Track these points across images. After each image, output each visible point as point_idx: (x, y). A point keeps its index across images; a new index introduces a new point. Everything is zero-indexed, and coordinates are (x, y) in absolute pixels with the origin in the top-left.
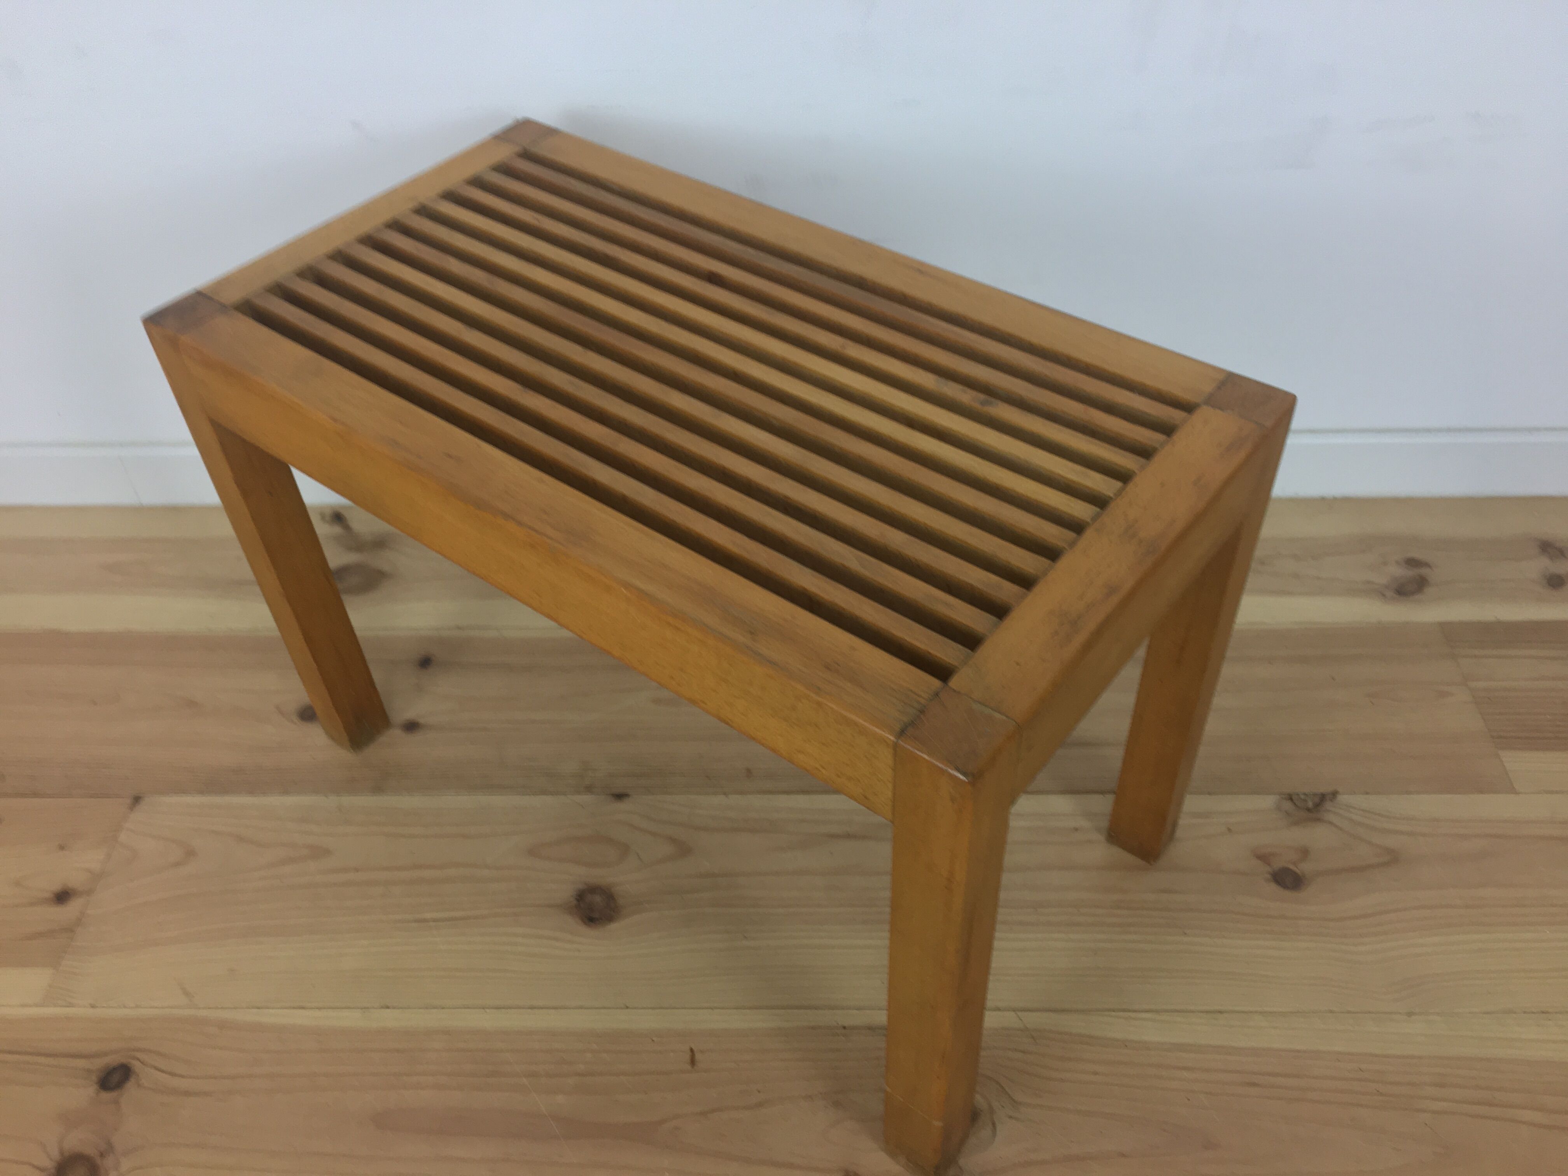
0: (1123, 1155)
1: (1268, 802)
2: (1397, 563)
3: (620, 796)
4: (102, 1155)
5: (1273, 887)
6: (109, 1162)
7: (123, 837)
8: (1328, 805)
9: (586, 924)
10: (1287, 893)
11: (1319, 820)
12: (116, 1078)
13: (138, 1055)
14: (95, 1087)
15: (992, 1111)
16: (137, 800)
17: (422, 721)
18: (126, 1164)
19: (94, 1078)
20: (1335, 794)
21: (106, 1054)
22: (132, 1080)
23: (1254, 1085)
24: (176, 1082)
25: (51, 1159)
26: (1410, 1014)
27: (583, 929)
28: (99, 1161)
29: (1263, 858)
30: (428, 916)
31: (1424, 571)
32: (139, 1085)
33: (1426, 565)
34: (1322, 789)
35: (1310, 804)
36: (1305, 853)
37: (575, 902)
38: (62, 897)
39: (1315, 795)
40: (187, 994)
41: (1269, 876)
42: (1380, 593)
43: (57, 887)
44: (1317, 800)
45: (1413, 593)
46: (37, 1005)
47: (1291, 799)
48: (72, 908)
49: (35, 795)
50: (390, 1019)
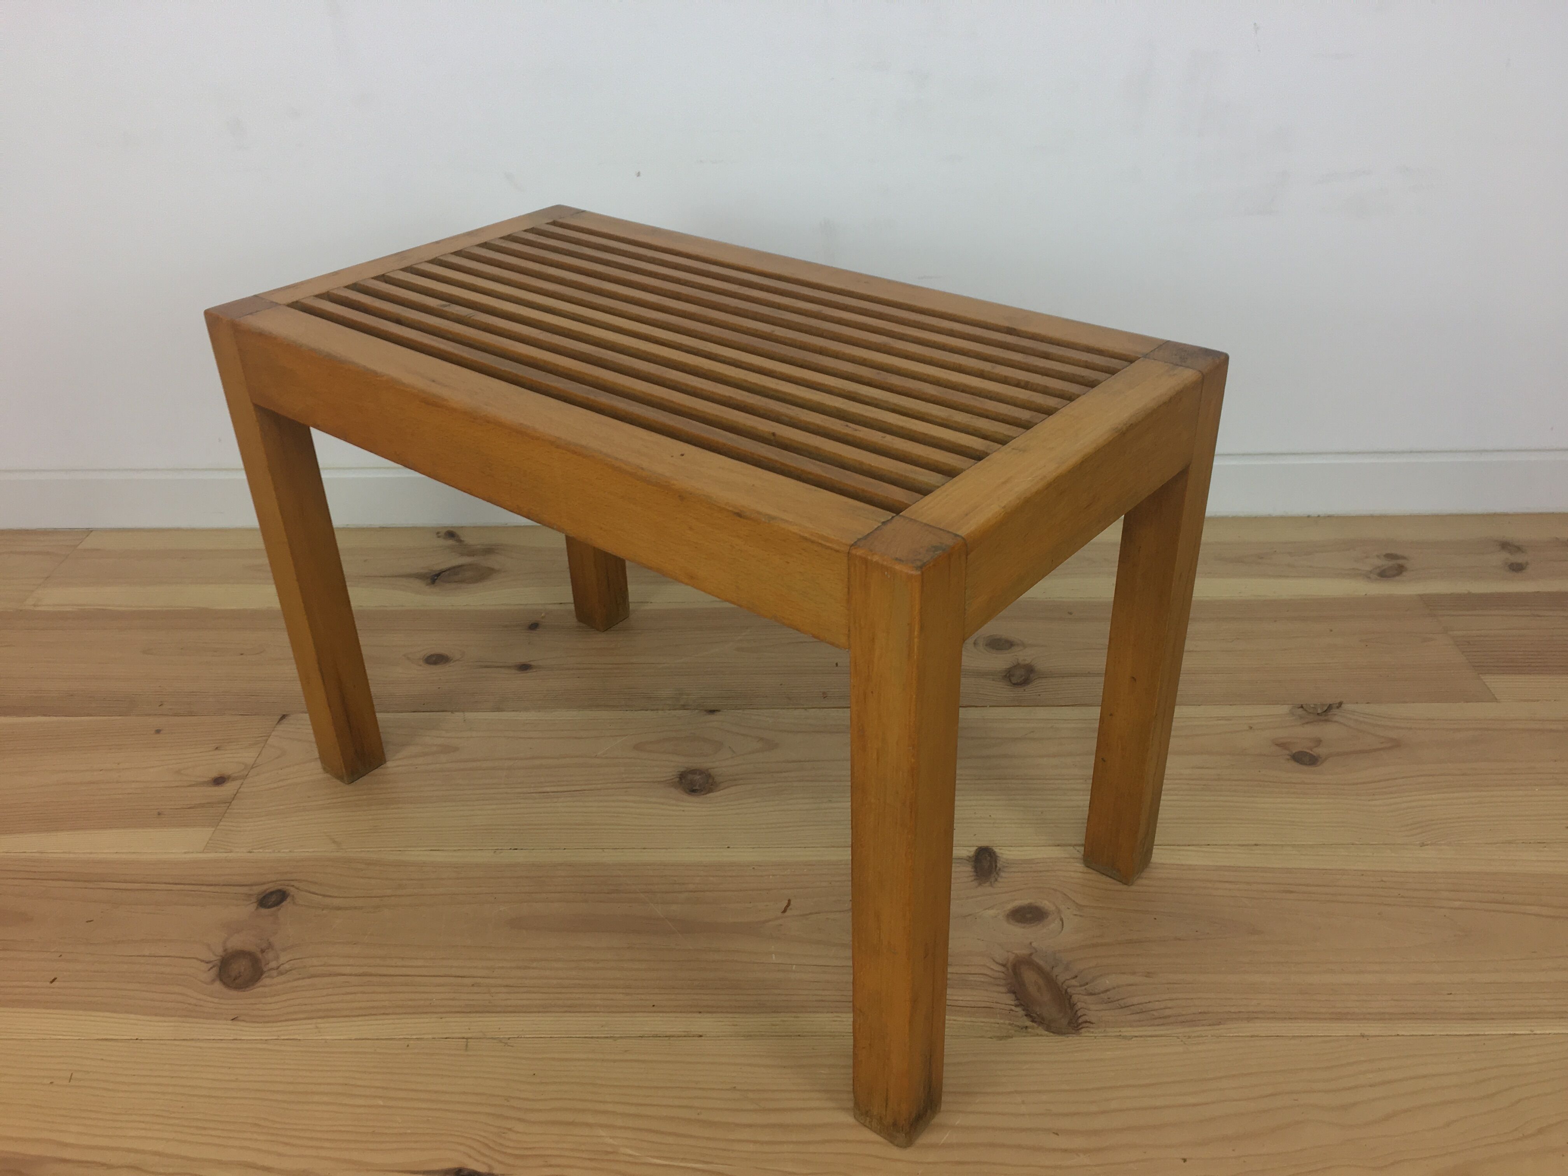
0: (1180, 939)
1: (1284, 709)
2: (1378, 556)
3: (712, 712)
4: (263, 951)
5: (1293, 765)
6: (270, 955)
7: (270, 741)
8: (1335, 711)
9: (689, 794)
10: (1305, 768)
11: (1326, 721)
12: (273, 899)
13: (292, 883)
14: (255, 905)
15: (1059, 911)
16: (284, 717)
17: (532, 663)
18: (283, 958)
19: (254, 900)
20: (1340, 704)
21: (264, 884)
22: (289, 900)
23: (1291, 892)
24: (328, 901)
25: (216, 955)
26: (1422, 845)
27: (686, 797)
28: (260, 955)
29: (1282, 745)
30: (548, 789)
31: (1401, 562)
32: (294, 903)
33: (1404, 558)
34: (1329, 701)
35: (1319, 711)
36: (1318, 742)
37: (678, 779)
38: (219, 781)
39: (1323, 705)
40: (335, 842)
41: (1289, 757)
42: (1367, 576)
43: (215, 774)
44: (1325, 708)
45: (1394, 576)
46: (197, 852)
47: (1302, 707)
48: (227, 789)
49: (191, 714)
50: (520, 857)
